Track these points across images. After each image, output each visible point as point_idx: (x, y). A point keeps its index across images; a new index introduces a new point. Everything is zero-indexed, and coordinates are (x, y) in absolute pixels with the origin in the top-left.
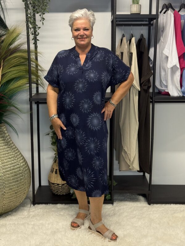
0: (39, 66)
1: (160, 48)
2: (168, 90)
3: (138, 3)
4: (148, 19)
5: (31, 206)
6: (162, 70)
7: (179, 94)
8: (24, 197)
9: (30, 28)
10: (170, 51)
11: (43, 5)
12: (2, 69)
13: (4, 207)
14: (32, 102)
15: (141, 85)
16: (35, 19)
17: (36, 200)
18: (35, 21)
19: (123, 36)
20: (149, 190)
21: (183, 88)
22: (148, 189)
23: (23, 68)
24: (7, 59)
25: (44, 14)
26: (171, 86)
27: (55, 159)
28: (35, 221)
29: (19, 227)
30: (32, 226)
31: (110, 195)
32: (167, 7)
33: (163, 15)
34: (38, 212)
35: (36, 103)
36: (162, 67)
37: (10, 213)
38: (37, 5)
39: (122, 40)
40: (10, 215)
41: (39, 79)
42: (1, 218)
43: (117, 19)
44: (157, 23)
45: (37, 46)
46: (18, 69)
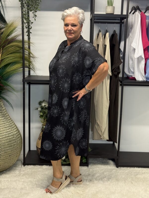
0: (32, 54)
1: (129, 42)
2: (134, 75)
3: (112, 5)
4: (119, 19)
5: (22, 167)
6: (130, 59)
7: (143, 79)
8: (16, 159)
9: (25, 23)
10: (137, 45)
11: (36, 5)
12: (2, 55)
14: (25, 82)
15: (112, 71)
16: (28, 16)
17: (26, 162)
18: (29, 17)
19: (100, 31)
20: (117, 156)
21: (147, 75)
23: (18, 55)
24: (5, 47)
25: (36, 12)
26: (137, 73)
27: (42, 129)
28: (25, 178)
29: (11, 183)
30: (22, 183)
31: (85, 159)
32: (136, 9)
33: (132, 15)
34: (27, 172)
35: (28, 83)
36: (130, 57)
37: (5, 172)
38: (30, 5)
39: (98, 35)
40: (5, 173)
41: (31, 64)
43: (95, 18)
44: (127, 22)
45: (30, 38)
46: (14, 55)
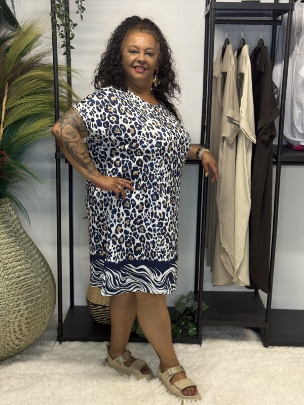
0: (74, 95)
4: (271, 13)
5: (56, 344)
8: (43, 329)
9: (58, 26)
12: (7, 100)
13: (6, 346)
14: (59, 160)
15: (257, 132)
16: (67, 9)
17: (64, 334)
18: (68, 13)
19: (227, 42)
22: (265, 320)
23: (44, 98)
24: (16, 81)
31: (195, 328)
33: (301, 5)
36: (297, 103)
37: (18, 357)
39: (224, 50)
40: (19, 360)
42: (2, 366)
43: (216, 11)
44: (289, 20)
45: (70, 59)
46: (36, 99)
